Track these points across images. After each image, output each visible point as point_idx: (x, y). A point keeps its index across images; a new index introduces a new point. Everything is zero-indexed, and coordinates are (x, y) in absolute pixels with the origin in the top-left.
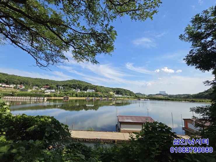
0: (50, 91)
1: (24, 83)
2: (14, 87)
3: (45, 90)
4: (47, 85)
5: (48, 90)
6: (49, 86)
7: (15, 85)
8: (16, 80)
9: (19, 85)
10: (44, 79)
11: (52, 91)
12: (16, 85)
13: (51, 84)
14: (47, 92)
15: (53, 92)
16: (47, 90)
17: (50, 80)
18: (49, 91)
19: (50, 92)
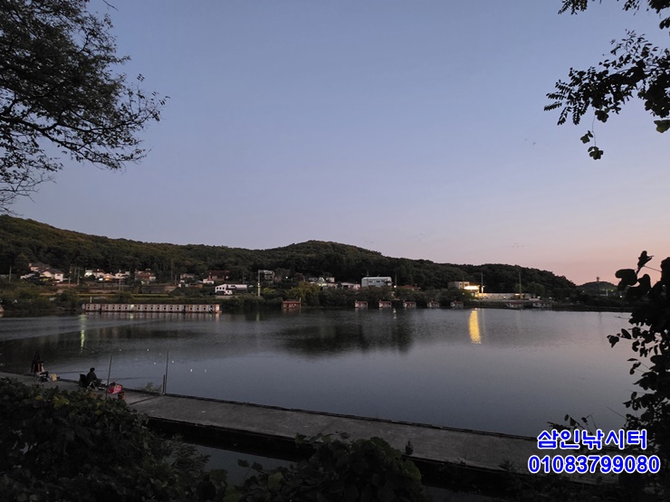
1: (152, 263)
2: (126, 280)
3: (216, 284)
4: (221, 267)
5: (225, 286)
6: (228, 269)
7: (127, 273)
8: (130, 257)
9: (140, 272)
10: (214, 247)
11: (238, 286)
13: (237, 264)
14: (222, 294)
15: (242, 291)
16: (222, 286)
17: (231, 249)
18: (227, 289)
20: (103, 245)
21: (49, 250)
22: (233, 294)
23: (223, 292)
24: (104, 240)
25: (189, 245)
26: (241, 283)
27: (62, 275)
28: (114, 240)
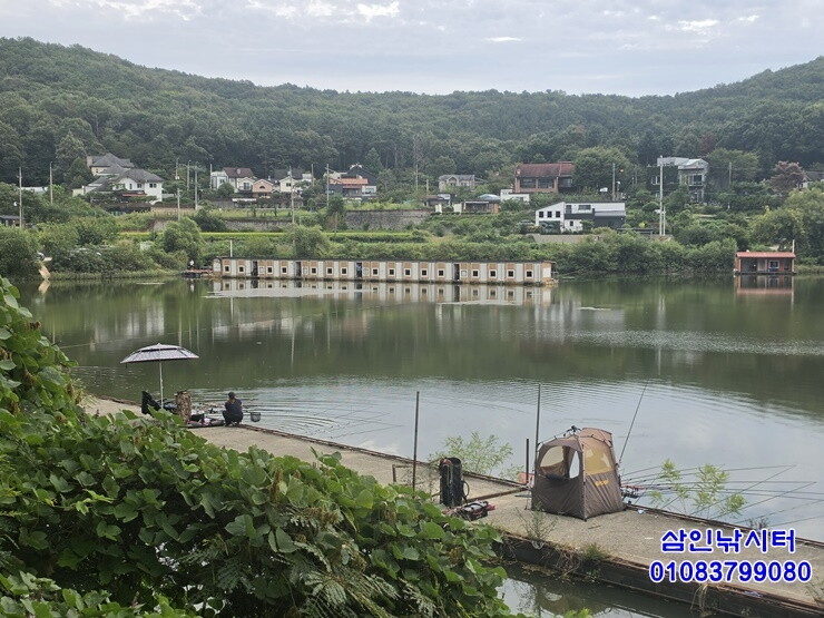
0: (575, 208)
1: (366, 149)
2: (306, 195)
3: (536, 204)
4: (549, 154)
5: (561, 207)
6: (569, 159)
7: (308, 177)
8: (309, 134)
9: (336, 175)
10: (525, 95)
11: (602, 208)
12: (318, 175)
13: (592, 143)
14: (554, 228)
15: (611, 221)
16: (554, 208)
17: (574, 98)
18: (568, 216)
19: (578, 225)
20: (246, 105)
21: (127, 123)
22: (586, 230)
23: (557, 225)
24: (245, 90)
25: (457, 95)
26: (608, 199)
27: (159, 186)
28: (269, 90)
